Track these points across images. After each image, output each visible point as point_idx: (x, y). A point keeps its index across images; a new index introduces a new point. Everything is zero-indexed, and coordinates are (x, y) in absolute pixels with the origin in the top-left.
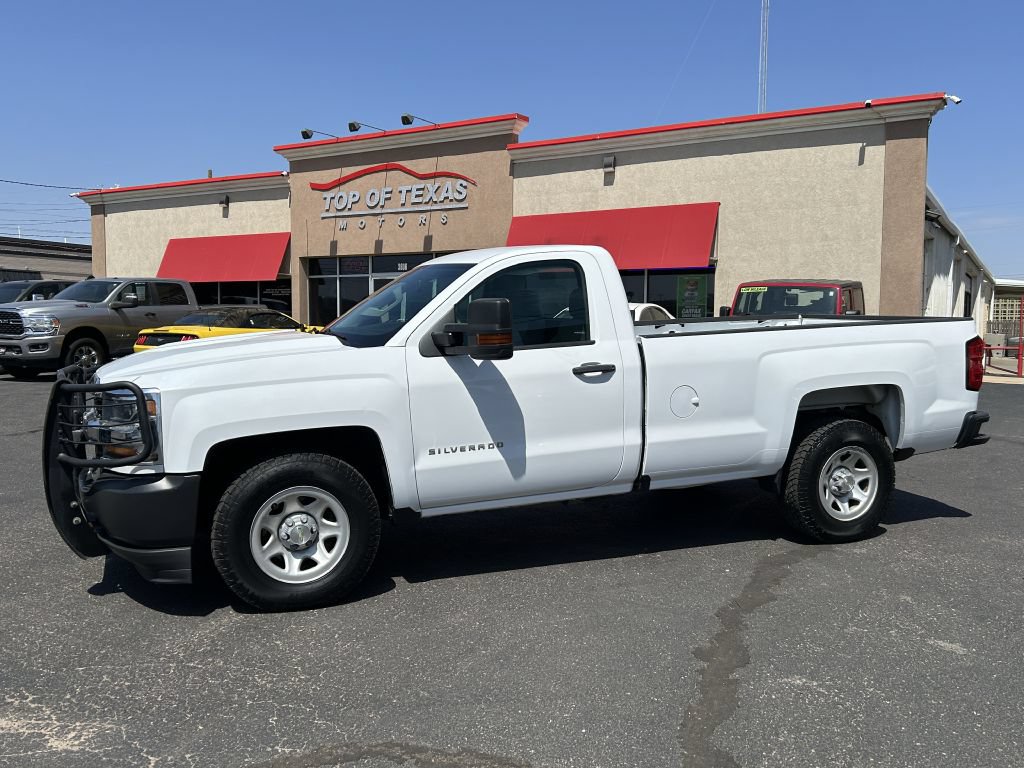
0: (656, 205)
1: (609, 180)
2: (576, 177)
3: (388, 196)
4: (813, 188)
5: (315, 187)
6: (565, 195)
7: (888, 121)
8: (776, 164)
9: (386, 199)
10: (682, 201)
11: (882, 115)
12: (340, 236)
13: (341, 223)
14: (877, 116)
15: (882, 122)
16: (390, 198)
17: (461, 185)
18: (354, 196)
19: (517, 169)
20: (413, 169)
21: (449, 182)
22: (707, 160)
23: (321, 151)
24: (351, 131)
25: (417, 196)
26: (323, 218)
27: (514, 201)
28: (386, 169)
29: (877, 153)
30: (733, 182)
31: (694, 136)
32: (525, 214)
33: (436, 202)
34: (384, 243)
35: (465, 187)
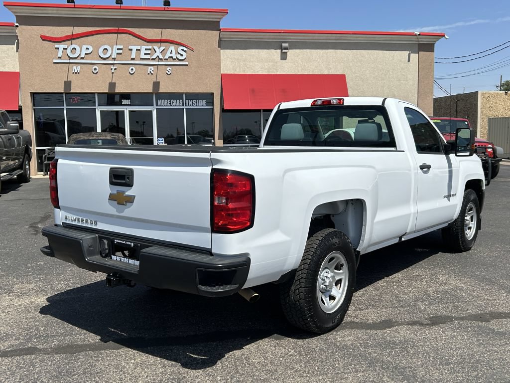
0: (311, 74)
1: (284, 57)
2: (263, 53)
3: (120, 51)
4: (389, 71)
5: (44, 38)
6: (256, 64)
7: (420, 42)
8: (372, 57)
9: (117, 54)
10: (326, 73)
11: (419, 39)
12: (73, 78)
13: (75, 68)
14: (416, 40)
15: (418, 43)
16: (121, 54)
17: (182, 50)
18: (87, 49)
19: (223, 44)
20: (142, 35)
21: (172, 48)
22: (339, 51)
23: (55, 12)
24: (117, 3)
25: (145, 54)
26: (55, 63)
27: (222, 64)
28: (118, 32)
29: (414, 57)
30: (351, 65)
31: (333, 38)
32: (229, 72)
33: (161, 59)
34: (117, 85)
35: (185, 51)
